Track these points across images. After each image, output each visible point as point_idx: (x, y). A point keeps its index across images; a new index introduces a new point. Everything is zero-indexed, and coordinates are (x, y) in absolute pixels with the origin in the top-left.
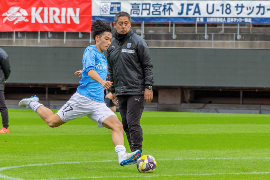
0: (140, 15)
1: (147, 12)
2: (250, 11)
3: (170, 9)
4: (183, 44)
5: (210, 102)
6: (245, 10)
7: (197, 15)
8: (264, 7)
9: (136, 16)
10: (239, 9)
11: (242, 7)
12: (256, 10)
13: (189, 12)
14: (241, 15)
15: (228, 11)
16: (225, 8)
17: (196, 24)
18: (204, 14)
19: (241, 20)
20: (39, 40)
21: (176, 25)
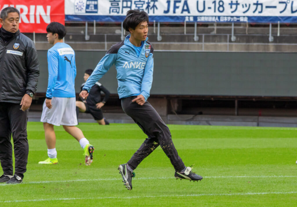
0: (120, 14)
1: (128, 9)
2: (246, 9)
3: (154, 6)
4: (169, 47)
6: (240, 7)
7: (185, 13)
8: (261, 4)
9: (115, 14)
10: (234, 7)
11: (237, 4)
12: (253, 8)
13: (177, 10)
14: (237, 14)
15: (221, 9)
16: (217, 6)
17: (185, 24)
18: (194, 12)
19: (235, 19)
21: (162, 25)
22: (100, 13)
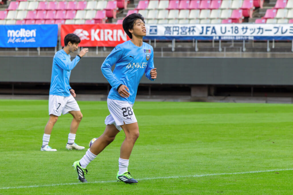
0: (172, 35)
1: (177, 32)
2: (252, 31)
3: (193, 30)
4: (203, 55)
5: (229, 95)
6: (248, 30)
7: (214, 34)
8: (262, 29)
9: (168, 35)
10: (245, 30)
11: (247, 28)
12: (257, 31)
13: (208, 32)
14: (246, 34)
15: (236, 31)
16: (234, 30)
17: (213, 41)
18: (219, 34)
19: (246, 38)
20: (97, 52)
21: (198, 42)
22: (159, 34)
